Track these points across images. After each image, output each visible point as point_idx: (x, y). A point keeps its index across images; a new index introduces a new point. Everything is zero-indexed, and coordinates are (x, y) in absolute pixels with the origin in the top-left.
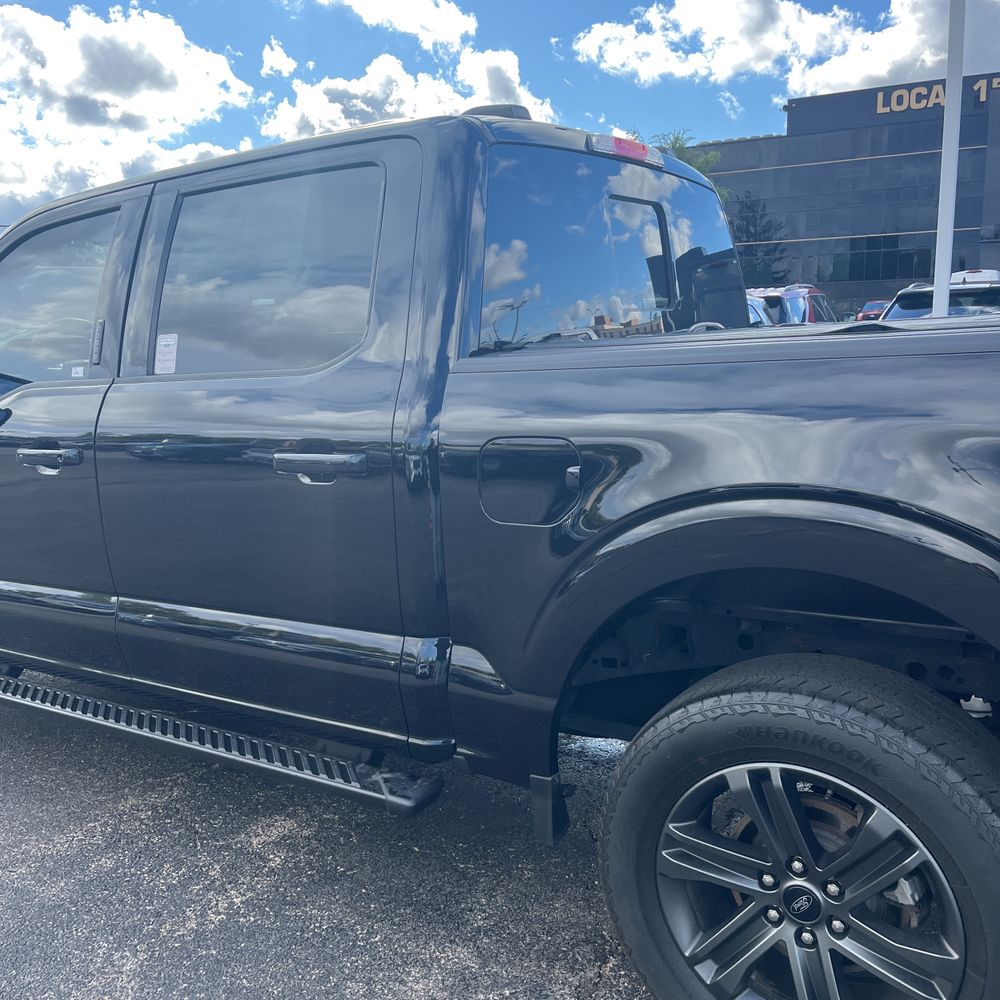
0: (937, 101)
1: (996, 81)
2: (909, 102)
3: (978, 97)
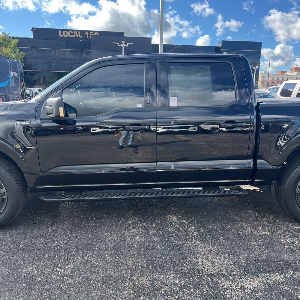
0: (76, 36)
1: (90, 33)
2: (68, 35)
3: (86, 36)
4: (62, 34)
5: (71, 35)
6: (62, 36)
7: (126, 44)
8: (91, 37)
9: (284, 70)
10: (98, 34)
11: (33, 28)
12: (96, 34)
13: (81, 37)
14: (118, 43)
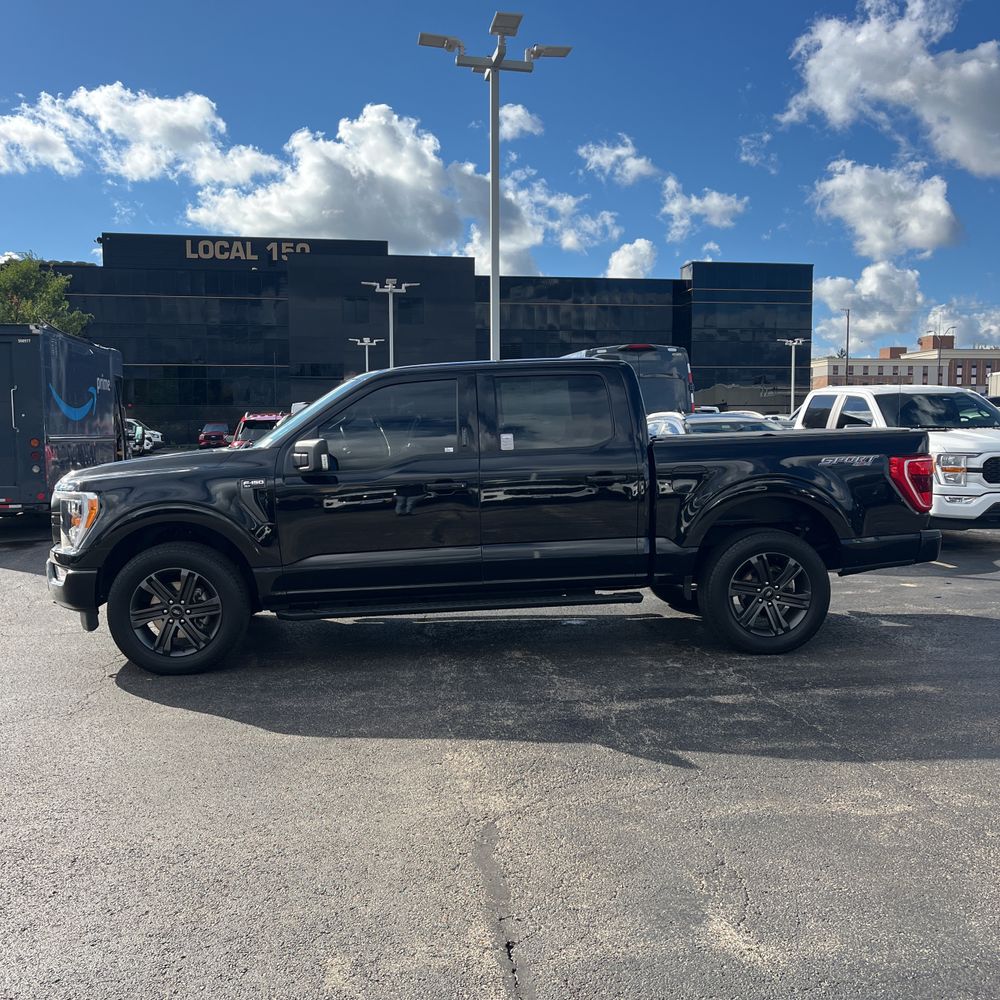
0: (238, 255)
1: (284, 245)
2: (214, 252)
3: (271, 256)
4: (195, 250)
5: (222, 253)
6: (196, 256)
7: (398, 286)
8: (285, 258)
9: (898, 345)
10: (308, 250)
11: (103, 234)
12: (303, 249)
13: (255, 258)
14: (374, 284)
